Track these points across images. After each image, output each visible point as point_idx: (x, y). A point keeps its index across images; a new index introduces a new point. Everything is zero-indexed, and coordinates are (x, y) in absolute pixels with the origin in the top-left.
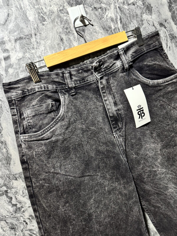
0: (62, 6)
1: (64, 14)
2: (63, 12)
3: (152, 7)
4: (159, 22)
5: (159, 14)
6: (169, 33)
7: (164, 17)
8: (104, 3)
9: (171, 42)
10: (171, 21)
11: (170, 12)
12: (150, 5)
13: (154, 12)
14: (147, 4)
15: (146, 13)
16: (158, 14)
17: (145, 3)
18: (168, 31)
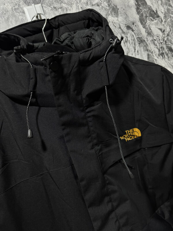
0: (17, 5)
1: (19, 13)
2: (18, 11)
3: (119, 9)
4: (126, 25)
5: (126, 16)
6: (137, 37)
7: (131, 19)
8: (65, 3)
9: (140, 46)
10: (139, 24)
11: (139, 14)
12: (116, 6)
13: (121, 14)
14: (113, 5)
15: (112, 14)
16: (124, 16)
17: (111, 4)
18: (136, 35)
